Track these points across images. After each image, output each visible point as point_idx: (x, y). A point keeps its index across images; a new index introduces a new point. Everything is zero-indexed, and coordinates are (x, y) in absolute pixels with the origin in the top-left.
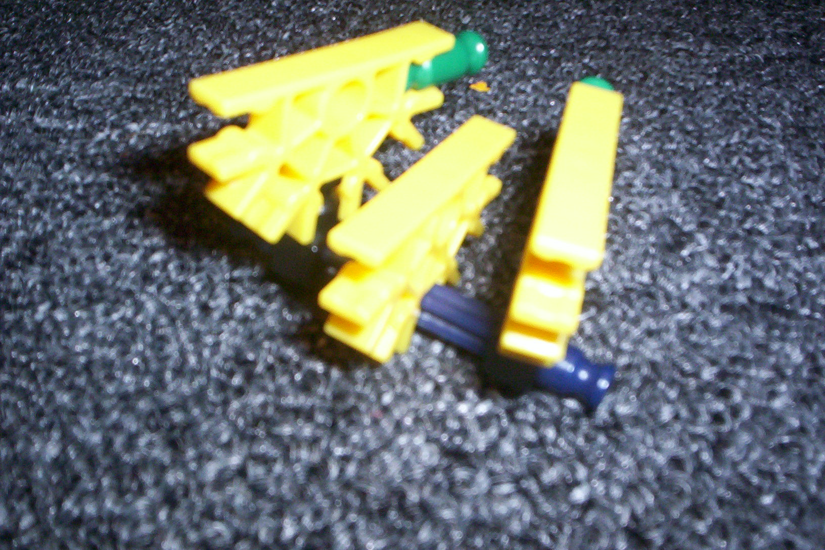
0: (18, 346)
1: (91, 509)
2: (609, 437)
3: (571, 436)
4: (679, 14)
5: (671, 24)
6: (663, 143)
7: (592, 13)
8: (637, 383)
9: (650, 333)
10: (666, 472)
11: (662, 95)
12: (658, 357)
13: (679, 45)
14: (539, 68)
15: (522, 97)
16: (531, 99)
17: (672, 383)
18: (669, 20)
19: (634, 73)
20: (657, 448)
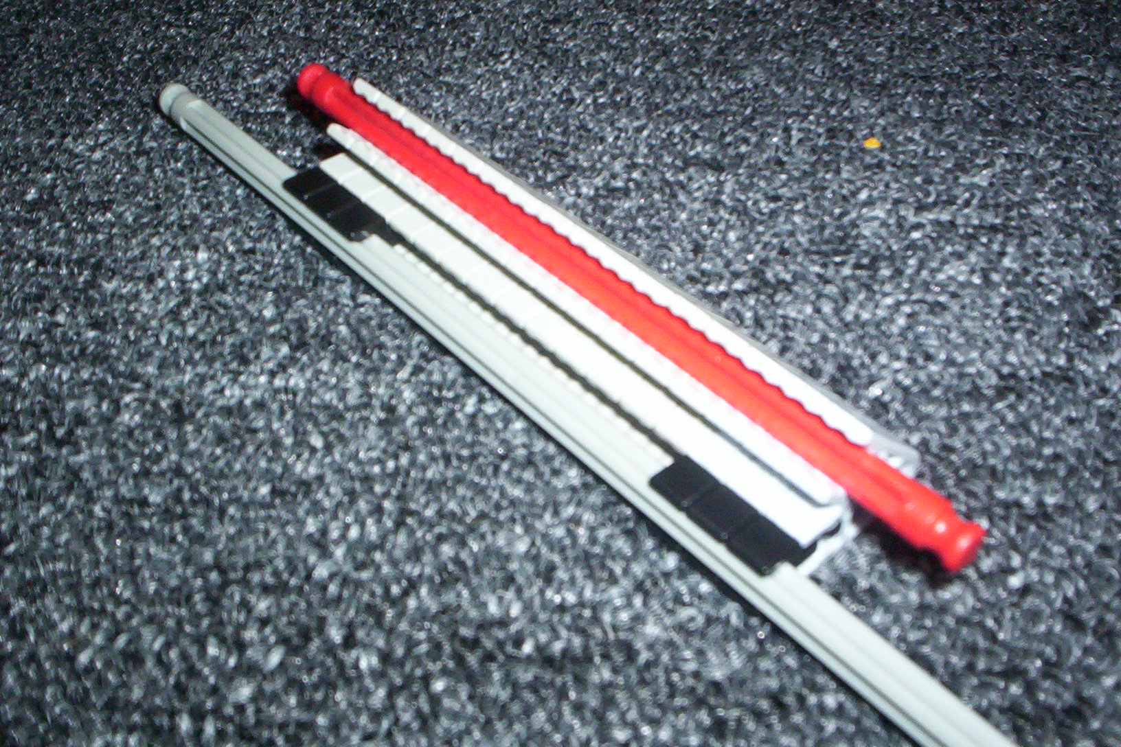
0: (460, 440)
1: (571, 598)
2: (1039, 527)
3: (1002, 524)
4: (1075, 27)
5: (1067, 42)
6: (1069, 202)
7: (975, 30)
8: (1062, 472)
9: (1071, 421)
10: (1096, 559)
11: (1064, 138)
12: (1080, 444)
13: (1078, 72)
14: (924, 107)
15: (911, 147)
16: (920, 150)
17: (1095, 472)
18: (1066, 38)
19: (1031, 111)
20: (1086, 537)
